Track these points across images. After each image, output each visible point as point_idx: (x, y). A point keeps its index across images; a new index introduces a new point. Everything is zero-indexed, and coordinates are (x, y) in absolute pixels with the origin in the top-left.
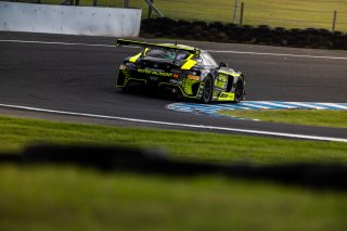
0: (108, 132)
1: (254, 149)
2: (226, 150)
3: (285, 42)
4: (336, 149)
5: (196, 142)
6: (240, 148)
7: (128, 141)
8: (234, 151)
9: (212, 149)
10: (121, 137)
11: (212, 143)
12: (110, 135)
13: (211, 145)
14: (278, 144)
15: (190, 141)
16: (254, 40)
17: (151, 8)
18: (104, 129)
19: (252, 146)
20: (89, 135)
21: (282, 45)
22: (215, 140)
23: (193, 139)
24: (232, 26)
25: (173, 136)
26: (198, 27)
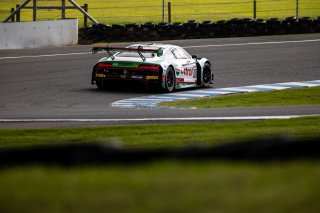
0: (60, 134)
1: (196, 134)
2: (170, 138)
3: (212, 34)
4: (270, 126)
5: (143, 134)
6: (184, 135)
7: (80, 140)
8: (178, 138)
9: (158, 138)
10: (74, 137)
11: (157, 133)
12: (63, 136)
13: (156, 136)
14: (217, 128)
15: (136, 134)
16: (183, 35)
17: (86, 17)
18: (57, 131)
19: (194, 132)
20: (44, 138)
21: (210, 37)
22: (159, 130)
23: (139, 132)
24: (162, 25)
25: (120, 131)
26: (131, 29)
